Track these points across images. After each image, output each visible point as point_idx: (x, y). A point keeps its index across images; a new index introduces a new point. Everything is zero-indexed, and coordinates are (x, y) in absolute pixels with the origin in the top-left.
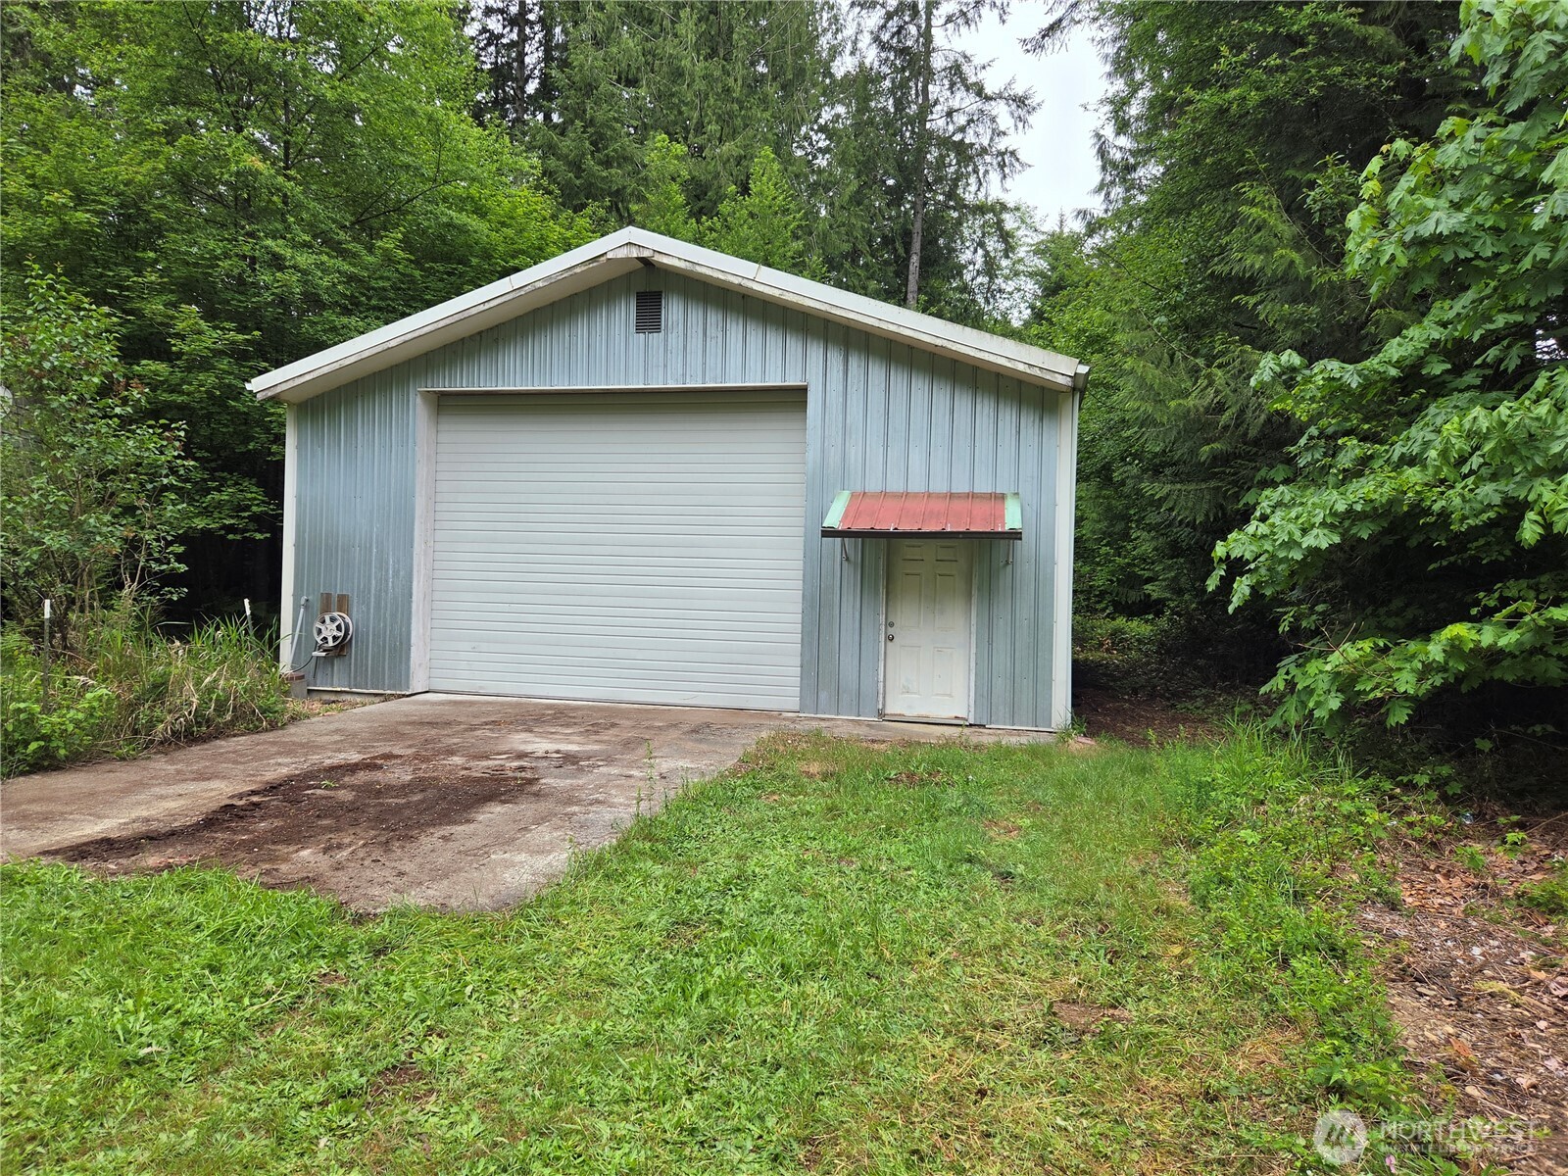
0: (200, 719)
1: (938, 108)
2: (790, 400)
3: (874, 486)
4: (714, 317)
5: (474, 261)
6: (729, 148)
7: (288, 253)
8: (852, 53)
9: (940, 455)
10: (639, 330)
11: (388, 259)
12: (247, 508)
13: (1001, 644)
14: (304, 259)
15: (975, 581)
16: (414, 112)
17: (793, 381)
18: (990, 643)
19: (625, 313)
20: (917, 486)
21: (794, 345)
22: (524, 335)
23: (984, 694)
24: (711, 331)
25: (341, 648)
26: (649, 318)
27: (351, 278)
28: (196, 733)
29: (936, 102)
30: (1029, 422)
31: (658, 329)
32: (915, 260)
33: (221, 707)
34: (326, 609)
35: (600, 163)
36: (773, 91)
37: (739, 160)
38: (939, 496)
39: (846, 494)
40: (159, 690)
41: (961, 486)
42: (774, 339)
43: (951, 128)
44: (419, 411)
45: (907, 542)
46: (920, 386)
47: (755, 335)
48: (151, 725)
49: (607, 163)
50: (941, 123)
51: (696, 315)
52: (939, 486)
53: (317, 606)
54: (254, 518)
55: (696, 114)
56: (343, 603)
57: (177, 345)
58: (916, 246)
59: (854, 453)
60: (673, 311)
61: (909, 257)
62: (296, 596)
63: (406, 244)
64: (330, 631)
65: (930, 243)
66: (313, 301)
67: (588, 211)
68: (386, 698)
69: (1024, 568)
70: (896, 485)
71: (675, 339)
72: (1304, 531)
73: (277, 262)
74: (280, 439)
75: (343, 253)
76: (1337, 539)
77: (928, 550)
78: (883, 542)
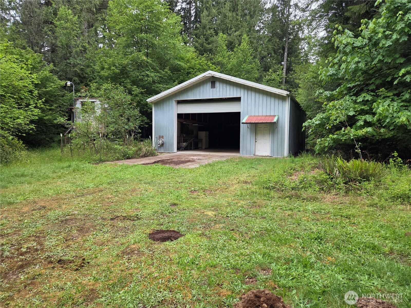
0: (146, 154)
1: (292, 15)
2: (238, 100)
3: (253, 114)
4: (224, 85)
5: (182, 71)
6: (237, 33)
7: (149, 74)
8: (270, 3)
9: (265, 108)
10: (211, 88)
11: (166, 72)
12: (144, 121)
13: (275, 142)
14: (152, 75)
15: (271, 131)
16: (170, 43)
17: (238, 96)
18: (274, 142)
19: (209, 85)
20: (260, 114)
21: (239, 90)
22: (192, 90)
23: (272, 151)
24: (224, 88)
25: (162, 145)
26: (213, 86)
27: (160, 77)
28: (145, 156)
29: (291, 14)
30: (280, 102)
31: (215, 88)
32: (286, 54)
33: (148, 153)
34: (160, 138)
35: (207, 44)
36: (248, 17)
37: (240, 36)
38: (264, 116)
39: (248, 116)
40: (140, 149)
41: (268, 114)
42: (235, 89)
43: (295, 20)
44: (174, 104)
45: (259, 124)
46: (261, 96)
47: (232, 88)
48: (140, 154)
49: (209, 44)
50: (293, 18)
51: (221, 85)
52: (264, 114)
53: (158, 137)
54: (146, 123)
55: (230, 26)
56: (162, 137)
57: (133, 93)
58: (286, 50)
59: (249, 109)
60: (217, 84)
61: (284, 53)
62: (155, 136)
63: (170, 69)
64: (161, 142)
65: (290, 48)
66: (154, 82)
67: (205, 55)
68: (170, 153)
69: (280, 128)
70: (257, 114)
71: (218, 89)
72: (316, 121)
73: (148, 76)
74: (151, 109)
75: (159, 72)
76: (320, 122)
77: (263, 126)
78: (254, 124)
